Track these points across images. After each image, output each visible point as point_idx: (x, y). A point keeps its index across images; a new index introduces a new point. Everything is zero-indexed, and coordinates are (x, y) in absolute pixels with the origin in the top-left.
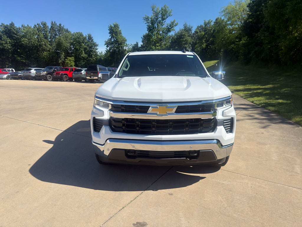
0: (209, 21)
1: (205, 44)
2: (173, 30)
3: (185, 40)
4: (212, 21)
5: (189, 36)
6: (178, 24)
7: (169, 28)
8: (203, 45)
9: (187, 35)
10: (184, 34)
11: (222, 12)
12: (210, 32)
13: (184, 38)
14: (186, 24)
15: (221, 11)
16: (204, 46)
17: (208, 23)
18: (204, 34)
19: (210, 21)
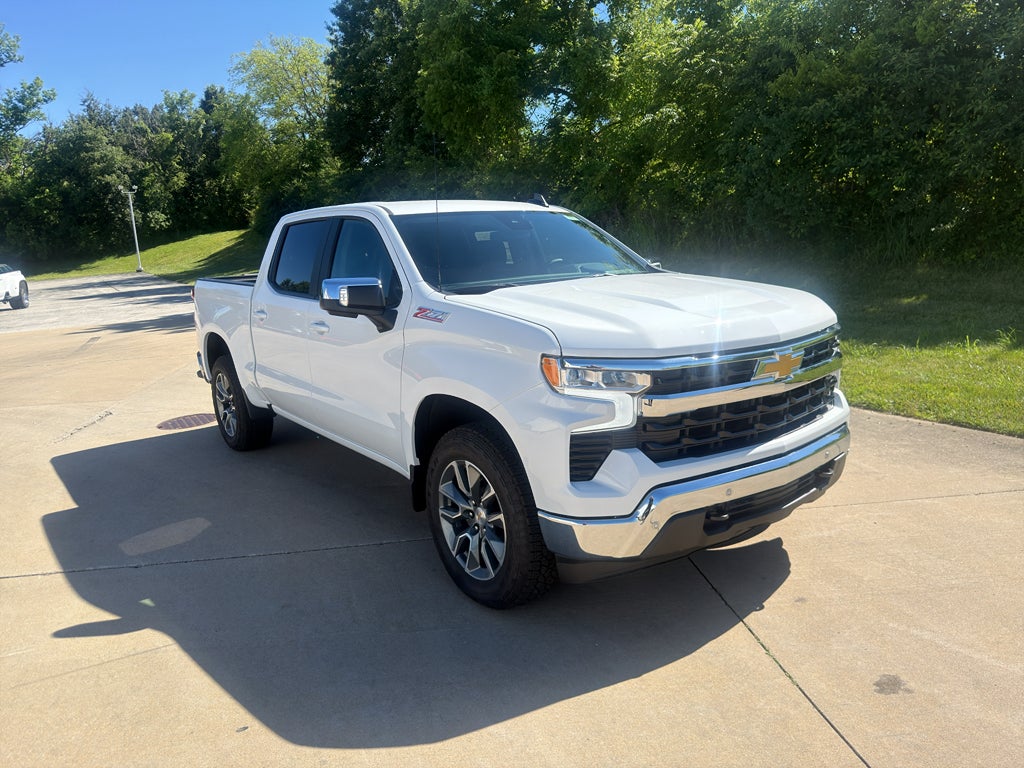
0: (182, 95)
1: (182, 175)
2: (40, 117)
3: (102, 158)
4: (193, 96)
5: (113, 144)
6: (54, 95)
7: (15, 107)
8: (175, 179)
9: (105, 139)
10: (90, 133)
11: (237, 68)
12: (194, 133)
13: (92, 150)
14: (90, 97)
15: (234, 67)
16: (180, 180)
17: (180, 102)
18: (172, 139)
19: (186, 95)
